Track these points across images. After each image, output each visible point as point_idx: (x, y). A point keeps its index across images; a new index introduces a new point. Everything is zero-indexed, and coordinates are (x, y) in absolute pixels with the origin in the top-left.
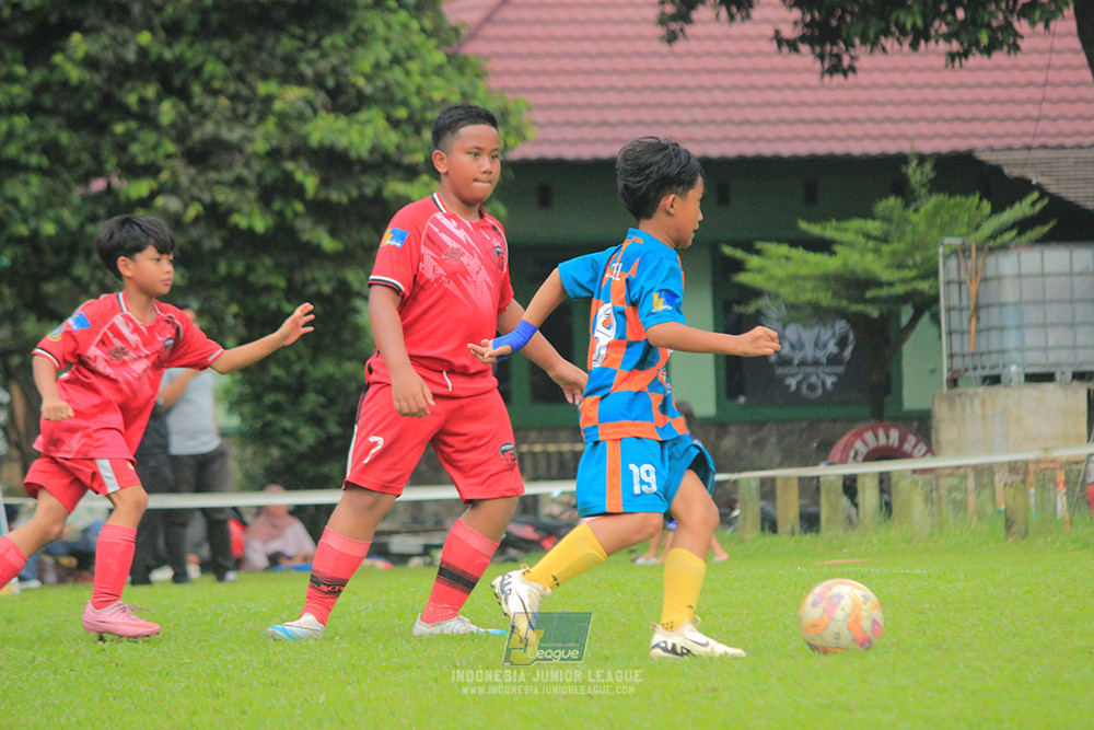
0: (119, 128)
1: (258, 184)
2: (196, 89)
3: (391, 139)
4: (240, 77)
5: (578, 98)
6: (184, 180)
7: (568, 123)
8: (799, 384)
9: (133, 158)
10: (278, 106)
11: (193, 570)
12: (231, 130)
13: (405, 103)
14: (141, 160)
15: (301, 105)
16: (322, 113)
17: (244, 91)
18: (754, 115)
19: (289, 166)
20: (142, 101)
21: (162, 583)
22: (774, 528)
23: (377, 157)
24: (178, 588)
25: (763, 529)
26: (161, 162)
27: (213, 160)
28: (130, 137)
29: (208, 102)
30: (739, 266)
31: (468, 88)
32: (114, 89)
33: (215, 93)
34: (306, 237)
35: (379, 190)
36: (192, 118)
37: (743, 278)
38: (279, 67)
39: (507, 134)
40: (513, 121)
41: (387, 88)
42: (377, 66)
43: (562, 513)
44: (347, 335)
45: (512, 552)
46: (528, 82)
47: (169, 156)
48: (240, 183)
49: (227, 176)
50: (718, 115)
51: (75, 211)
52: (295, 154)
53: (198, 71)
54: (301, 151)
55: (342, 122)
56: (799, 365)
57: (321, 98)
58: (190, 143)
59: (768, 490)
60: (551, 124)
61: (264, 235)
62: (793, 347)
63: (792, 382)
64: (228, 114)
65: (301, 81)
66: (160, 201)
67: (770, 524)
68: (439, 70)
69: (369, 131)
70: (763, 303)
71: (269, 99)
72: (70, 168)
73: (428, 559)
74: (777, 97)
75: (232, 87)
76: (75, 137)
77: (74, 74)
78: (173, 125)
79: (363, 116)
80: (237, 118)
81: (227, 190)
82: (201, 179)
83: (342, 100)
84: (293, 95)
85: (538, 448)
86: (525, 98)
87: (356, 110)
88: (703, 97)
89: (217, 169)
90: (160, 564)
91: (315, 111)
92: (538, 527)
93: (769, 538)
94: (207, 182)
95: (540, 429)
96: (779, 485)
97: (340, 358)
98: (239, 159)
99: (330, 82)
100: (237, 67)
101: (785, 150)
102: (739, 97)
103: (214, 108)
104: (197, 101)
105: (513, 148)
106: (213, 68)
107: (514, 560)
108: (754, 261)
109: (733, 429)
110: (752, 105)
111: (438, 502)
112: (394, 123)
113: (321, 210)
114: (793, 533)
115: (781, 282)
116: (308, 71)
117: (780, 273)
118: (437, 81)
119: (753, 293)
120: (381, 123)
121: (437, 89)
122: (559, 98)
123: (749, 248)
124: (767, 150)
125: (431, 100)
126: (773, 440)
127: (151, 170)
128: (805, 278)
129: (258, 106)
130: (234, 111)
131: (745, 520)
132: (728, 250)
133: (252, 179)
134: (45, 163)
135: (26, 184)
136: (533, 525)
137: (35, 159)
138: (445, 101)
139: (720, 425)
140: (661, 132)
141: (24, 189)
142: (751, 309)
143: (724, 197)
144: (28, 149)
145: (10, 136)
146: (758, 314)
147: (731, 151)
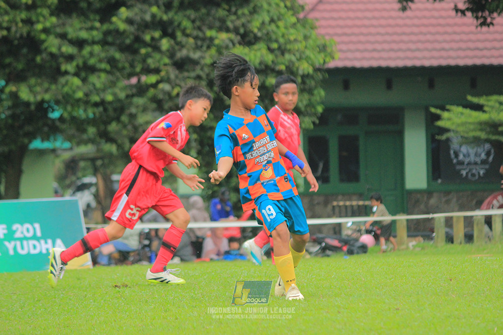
0: (143, 51)
1: (207, 78)
2: (179, 34)
3: (269, 58)
4: (199, 28)
5: (362, 38)
6: (172, 76)
7: (358, 50)
8: (467, 174)
9: (149, 66)
10: (217, 42)
12: (194, 53)
13: (276, 41)
14: (152, 66)
15: (227, 42)
16: (237, 45)
17: (201, 34)
18: (447, 46)
20: (153, 39)
23: (263, 67)
25: (446, 241)
26: (162, 67)
27: (186, 67)
28: (148, 55)
29: (184, 40)
30: (438, 117)
31: (308, 34)
32: (140, 33)
33: (188, 36)
35: (264, 82)
36: (177, 48)
37: (440, 123)
38: (218, 24)
39: (326, 56)
40: (329, 50)
41: (268, 34)
42: (263, 23)
43: (353, 234)
45: (328, 252)
47: (165, 65)
49: (193, 74)
50: (429, 46)
53: (179, 25)
55: (246, 50)
56: (467, 164)
57: (237, 38)
58: (175, 59)
59: (449, 222)
60: (349, 51)
62: (464, 156)
63: (464, 173)
64: (193, 46)
65: (227, 30)
66: (161, 86)
67: (450, 239)
68: (293, 26)
69: (259, 54)
70: (450, 135)
71: (211, 39)
72: (120, 70)
74: (457, 37)
75: (195, 33)
76: (123, 55)
77: (122, 26)
78: (168, 50)
79: (256, 47)
80: (197, 48)
81: (192, 81)
82: (181, 76)
83: (247, 39)
84: (224, 36)
85: (341, 203)
86: (337, 39)
87: (254, 44)
88: (422, 38)
89: (188, 71)
91: (234, 45)
92: (341, 241)
93: (449, 246)
94: (183, 77)
95: (343, 195)
96: (455, 220)
98: (198, 68)
100: (198, 23)
101: (461, 63)
102: (439, 38)
103: (187, 43)
104: (179, 39)
105: (328, 63)
106: (186, 24)
107: (328, 256)
108: (445, 115)
109: (435, 195)
110: (445, 41)
112: (271, 50)
114: (461, 243)
115: (458, 125)
116: (231, 25)
117: (458, 120)
118: (292, 31)
119: (445, 130)
120: (264, 51)
121: (292, 34)
122: (354, 38)
123: (443, 109)
124: (452, 63)
125: (289, 40)
126: (455, 200)
127: (157, 71)
128: (470, 123)
129: (208, 42)
130: (196, 44)
131: (438, 237)
132: (433, 110)
133: (204, 76)
134: (108, 67)
135: (99, 77)
136: (338, 239)
137: (104, 66)
138: (296, 40)
139: (429, 193)
140: (401, 54)
141: (98, 80)
142: (444, 137)
143: (431, 85)
144: (100, 61)
145: (91, 54)
146: (448, 140)
147: (435, 63)
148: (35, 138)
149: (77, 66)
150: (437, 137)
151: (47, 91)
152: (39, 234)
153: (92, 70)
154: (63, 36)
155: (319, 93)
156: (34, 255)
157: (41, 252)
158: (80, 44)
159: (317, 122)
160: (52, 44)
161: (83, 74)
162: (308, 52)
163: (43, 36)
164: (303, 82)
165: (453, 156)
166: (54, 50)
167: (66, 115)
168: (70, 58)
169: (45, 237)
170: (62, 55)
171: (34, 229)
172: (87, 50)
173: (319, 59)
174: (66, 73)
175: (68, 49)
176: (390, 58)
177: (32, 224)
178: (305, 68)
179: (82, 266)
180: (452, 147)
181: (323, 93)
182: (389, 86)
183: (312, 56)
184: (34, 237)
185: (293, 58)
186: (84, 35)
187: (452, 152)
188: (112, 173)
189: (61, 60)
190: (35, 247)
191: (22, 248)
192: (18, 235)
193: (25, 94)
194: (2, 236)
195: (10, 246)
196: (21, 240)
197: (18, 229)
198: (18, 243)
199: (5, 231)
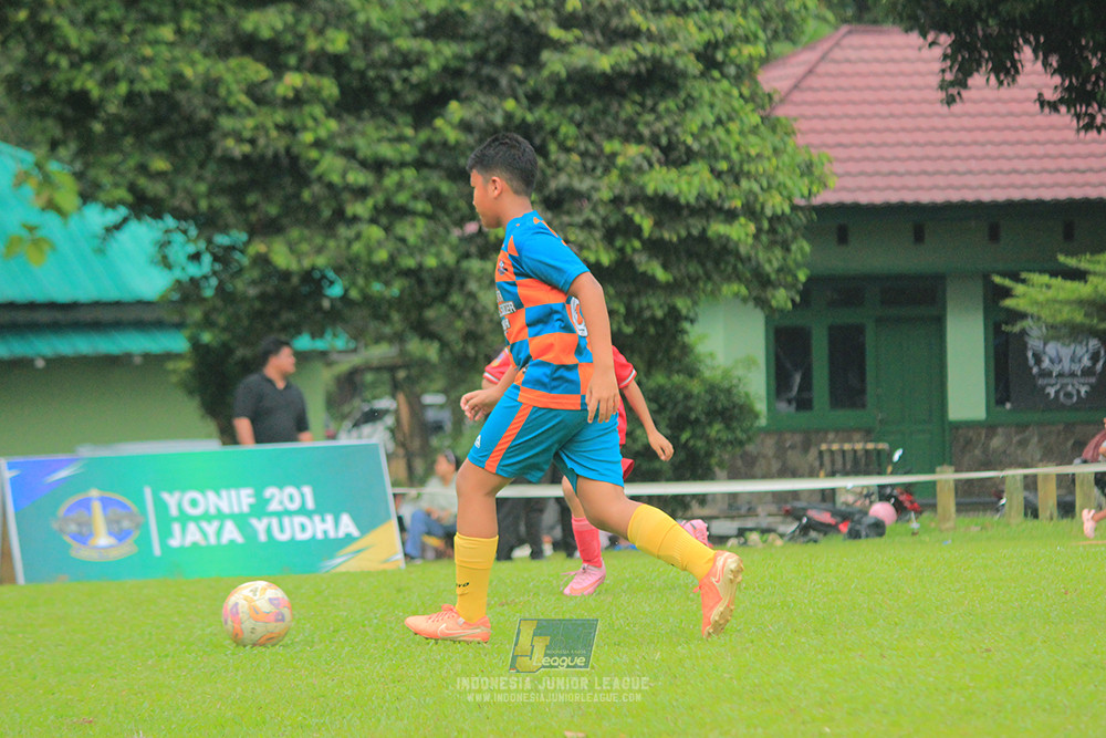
1: (603, 226)
2: (553, 147)
3: (714, 188)
4: (589, 137)
5: (870, 152)
7: (863, 173)
8: (1057, 392)
10: (620, 161)
11: (548, 549)
12: (581, 181)
13: (727, 157)
15: (639, 160)
16: (657, 166)
17: (592, 148)
18: (1022, 165)
19: (629, 210)
21: (521, 559)
22: (1035, 515)
23: (703, 204)
24: (536, 564)
25: (1026, 515)
27: (566, 206)
29: (562, 158)
30: (1007, 293)
31: (780, 145)
33: (568, 150)
34: (642, 268)
35: (704, 231)
36: (549, 172)
37: (1009, 303)
38: (621, 129)
39: (812, 183)
40: (817, 172)
41: (711, 144)
42: (704, 127)
43: (855, 502)
44: (676, 352)
45: (813, 534)
46: (830, 139)
48: (588, 225)
49: (578, 219)
50: (991, 166)
51: (453, 249)
52: (634, 201)
53: (554, 132)
54: (639, 198)
55: (673, 174)
56: (1057, 377)
57: (656, 154)
58: (547, 193)
59: (1031, 484)
60: (848, 174)
61: (608, 268)
62: (1052, 361)
63: (1051, 391)
64: (579, 168)
65: (640, 140)
67: (1032, 511)
68: (755, 130)
69: (696, 181)
70: (1027, 324)
71: (614, 155)
72: (448, 214)
73: (742, 540)
74: (1040, 150)
75: (582, 146)
76: (455, 188)
77: (452, 136)
79: (691, 168)
80: (586, 171)
81: (578, 231)
82: (556, 222)
83: (674, 155)
84: (634, 150)
85: (835, 447)
86: (827, 152)
87: (686, 163)
88: (977, 150)
89: (569, 213)
90: (521, 543)
91: (651, 165)
92: (835, 513)
93: (1031, 523)
94: (561, 224)
95: (837, 431)
96: (1040, 481)
97: (669, 373)
98: (587, 207)
99: (664, 141)
100: (587, 128)
101: (1047, 195)
102: (1008, 150)
103: (567, 163)
104: (553, 157)
105: (816, 195)
106: (567, 130)
107: (815, 541)
108: (1019, 289)
109: (1000, 430)
110: (1018, 157)
111: (751, 494)
112: (718, 175)
113: (655, 247)
114: (1051, 518)
115: (1042, 306)
116: (646, 132)
117: (1041, 298)
118: (752, 139)
119: (1021, 316)
120: (706, 174)
121: (752, 145)
122: (856, 153)
123: (1016, 278)
124: (1032, 195)
125: (748, 155)
126: (1035, 440)
128: (1062, 302)
129: (604, 161)
130: (584, 166)
131: (1010, 507)
132: (997, 279)
133: (598, 222)
134: (429, 208)
135: (413, 225)
136: (831, 511)
137: (420, 206)
138: (759, 156)
139: (989, 427)
140: (941, 181)
141: (413, 230)
142: (1017, 329)
143: (994, 235)
144: (415, 197)
145: (400, 186)
146: (1023, 333)
147: (1001, 196)
148: (299, 332)
149: (375, 208)
150: (1004, 327)
151: (320, 250)
152: (310, 504)
153: (402, 212)
154: (350, 153)
155: (802, 249)
156: (302, 542)
157: (313, 538)
158: (378, 166)
159: (798, 299)
160: (331, 166)
161: (384, 220)
162: (781, 177)
163: (314, 154)
164: (772, 230)
165: (1031, 361)
166: (335, 178)
167: (354, 294)
168: (362, 193)
169: (320, 510)
170: (348, 188)
171: (303, 496)
172: (391, 179)
173: (799, 188)
174: (355, 219)
175: (358, 177)
176: (920, 188)
177: (298, 487)
178: (775, 203)
179: (386, 561)
180: (1029, 346)
181: (807, 248)
182: (919, 236)
183: (789, 183)
184: (303, 511)
185: (756, 187)
186: (386, 151)
187: (1030, 354)
188: (425, 391)
189: (346, 196)
190: (303, 528)
191: (282, 529)
192: (274, 506)
193: (282, 257)
194: (245, 509)
195: (260, 526)
196: (279, 515)
197: (272, 497)
198: (275, 522)
199: (252, 500)
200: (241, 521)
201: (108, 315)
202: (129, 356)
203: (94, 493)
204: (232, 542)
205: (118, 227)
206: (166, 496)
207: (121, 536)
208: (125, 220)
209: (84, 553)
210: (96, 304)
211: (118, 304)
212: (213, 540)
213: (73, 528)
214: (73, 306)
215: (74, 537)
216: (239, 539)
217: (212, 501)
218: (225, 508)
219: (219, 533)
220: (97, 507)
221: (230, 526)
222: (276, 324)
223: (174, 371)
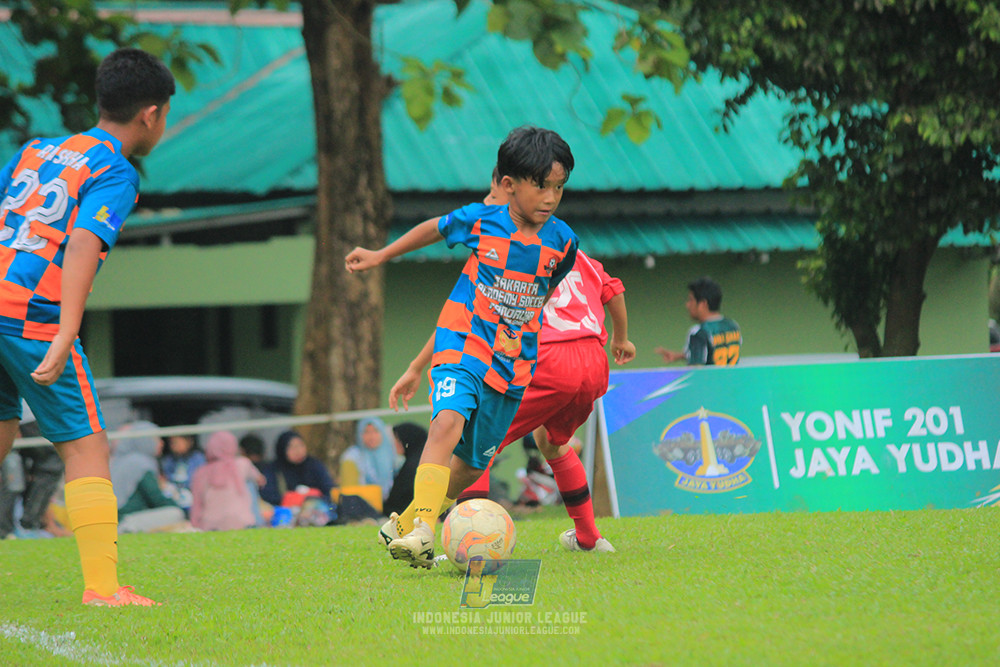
148: (952, 224)
151: (976, 123)
152: (959, 428)
156: (949, 474)
157: (964, 469)
163: (973, 6)
169: (972, 435)
171: (950, 418)
177: (945, 409)
190: (951, 456)
191: (926, 459)
192: (916, 430)
193: (930, 131)
194: (881, 433)
195: (899, 454)
196: (923, 441)
197: (914, 418)
198: (916, 448)
199: (889, 423)
200: (876, 448)
201: (729, 206)
202: (755, 253)
203: (702, 413)
204: (865, 472)
205: (742, 100)
206: (786, 416)
207: (734, 465)
208: (750, 92)
209: (691, 484)
210: (716, 192)
211: (742, 191)
212: (842, 471)
213: (678, 454)
214: (690, 194)
215: (678, 465)
216: (875, 470)
217: (841, 423)
218: (859, 434)
219: (850, 461)
220: (705, 428)
221: (862, 452)
222: (922, 213)
223: (805, 271)
